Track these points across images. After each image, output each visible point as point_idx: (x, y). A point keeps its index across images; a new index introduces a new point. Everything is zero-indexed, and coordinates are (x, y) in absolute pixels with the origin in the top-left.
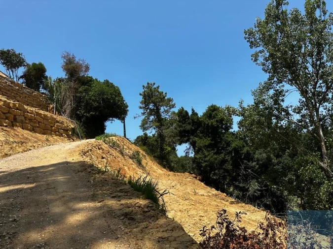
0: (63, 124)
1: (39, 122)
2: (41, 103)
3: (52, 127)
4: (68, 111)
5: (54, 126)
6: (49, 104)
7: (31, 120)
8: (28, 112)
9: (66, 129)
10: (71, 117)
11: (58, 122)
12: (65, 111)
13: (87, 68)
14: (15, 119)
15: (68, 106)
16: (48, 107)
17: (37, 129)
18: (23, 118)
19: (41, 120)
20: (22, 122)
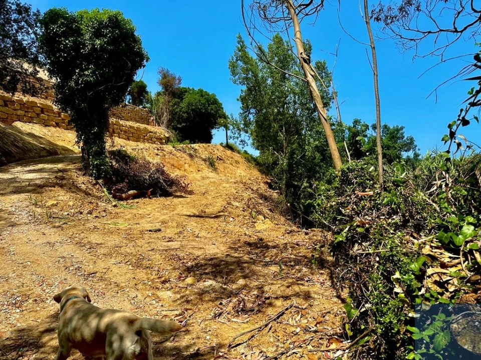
0: (156, 134)
1: (133, 133)
2: (143, 117)
3: (144, 136)
4: (165, 122)
5: (146, 136)
6: (150, 117)
7: (125, 132)
8: (123, 126)
9: (158, 137)
10: (168, 127)
11: (151, 132)
12: (163, 122)
13: (180, 80)
14: (114, 132)
15: (166, 117)
16: (149, 119)
17: (131, 138)
18: (119, 131)
19: (135, 131)
20: (119, 134)
